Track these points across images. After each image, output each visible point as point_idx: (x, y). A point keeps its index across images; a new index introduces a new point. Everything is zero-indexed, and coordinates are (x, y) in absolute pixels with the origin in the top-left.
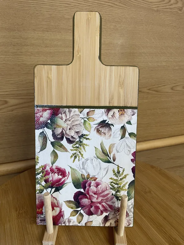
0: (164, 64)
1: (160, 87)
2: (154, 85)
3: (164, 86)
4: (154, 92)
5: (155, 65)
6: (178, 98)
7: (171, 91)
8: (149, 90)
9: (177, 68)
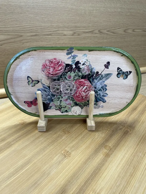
0: (119, 10)
1: (116, 29)
2: (112, 28)
3: (119, 28)
4: (111, 34)
5: (113, 10)
6: (129, 39)
7: (123, 33)
8: (108, 31)
9: (129, 14)
